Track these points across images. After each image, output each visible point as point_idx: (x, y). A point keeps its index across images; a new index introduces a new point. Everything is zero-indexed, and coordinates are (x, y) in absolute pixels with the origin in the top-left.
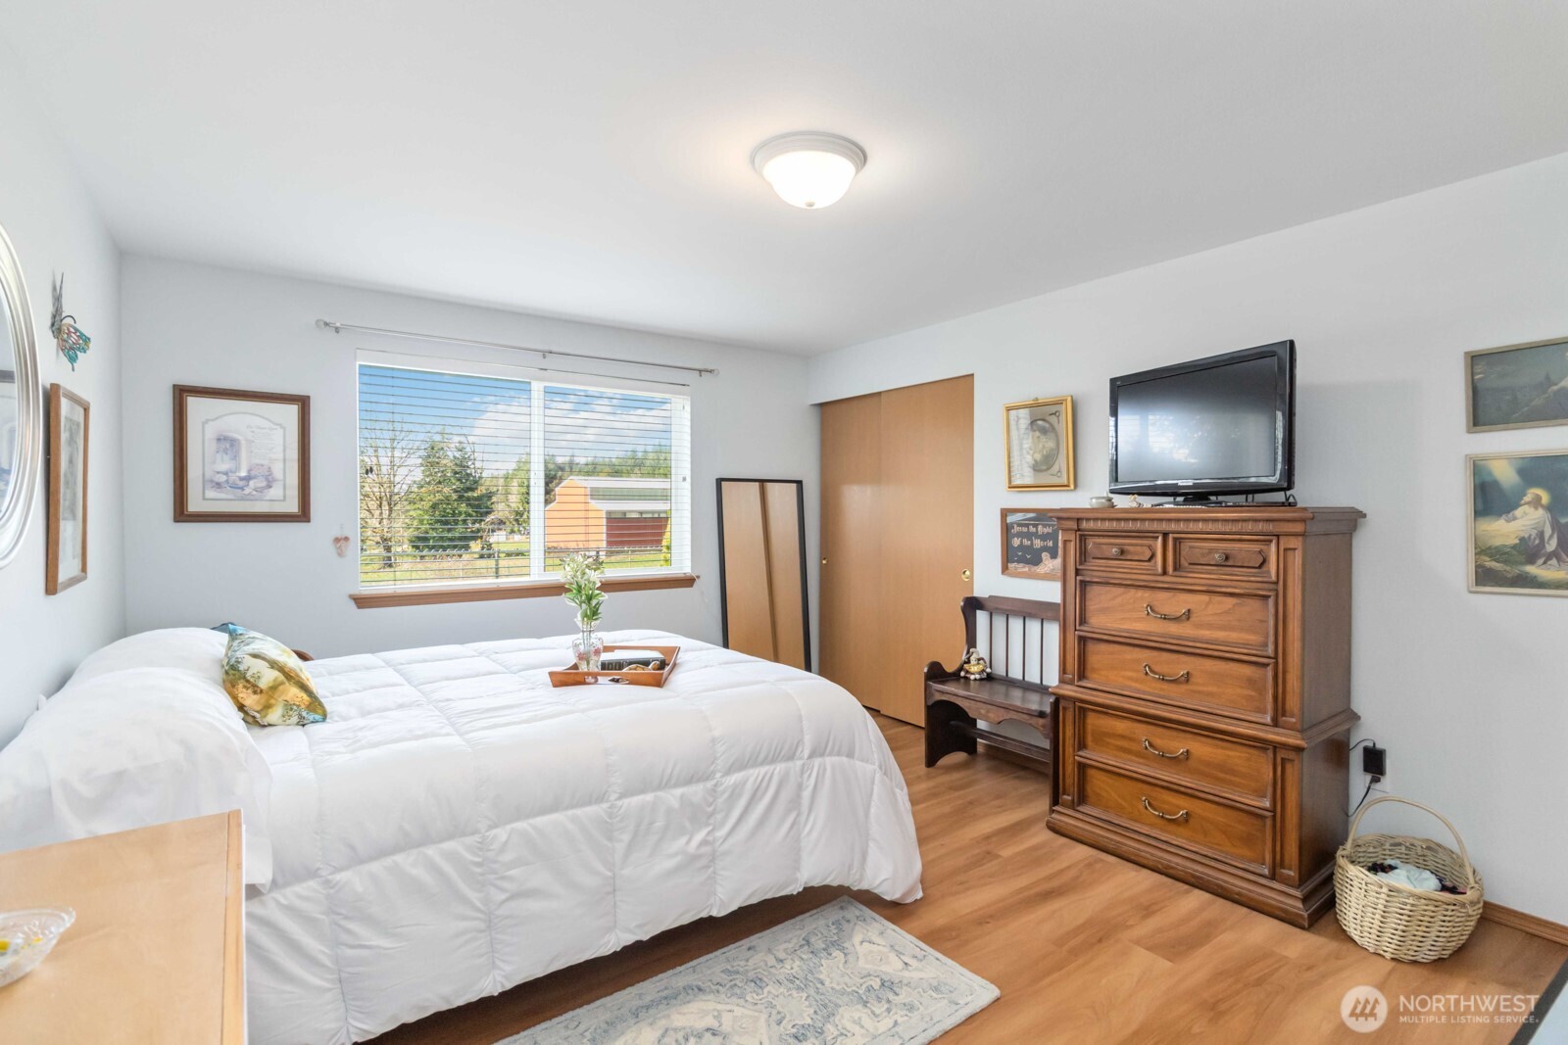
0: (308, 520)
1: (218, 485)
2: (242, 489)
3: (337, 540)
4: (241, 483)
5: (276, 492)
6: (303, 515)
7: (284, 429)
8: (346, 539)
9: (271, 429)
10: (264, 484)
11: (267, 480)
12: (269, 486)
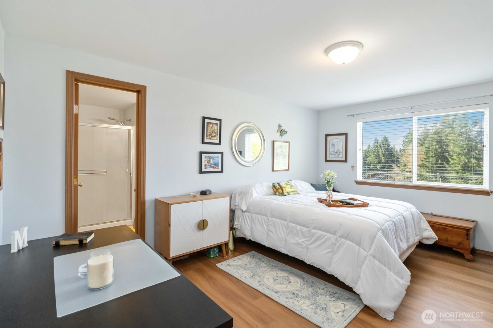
0: (347, 162)
1: (332, 154)
2: (335, 155)
3: (352, 167)
4: (335, 154)
5: (341, 156)
6: (346, 161)
7: (342, 141)
8: (354, 167)
9: (340, 141)
10: (339, 154)
11: (340, 153)
12: (340, 154)
